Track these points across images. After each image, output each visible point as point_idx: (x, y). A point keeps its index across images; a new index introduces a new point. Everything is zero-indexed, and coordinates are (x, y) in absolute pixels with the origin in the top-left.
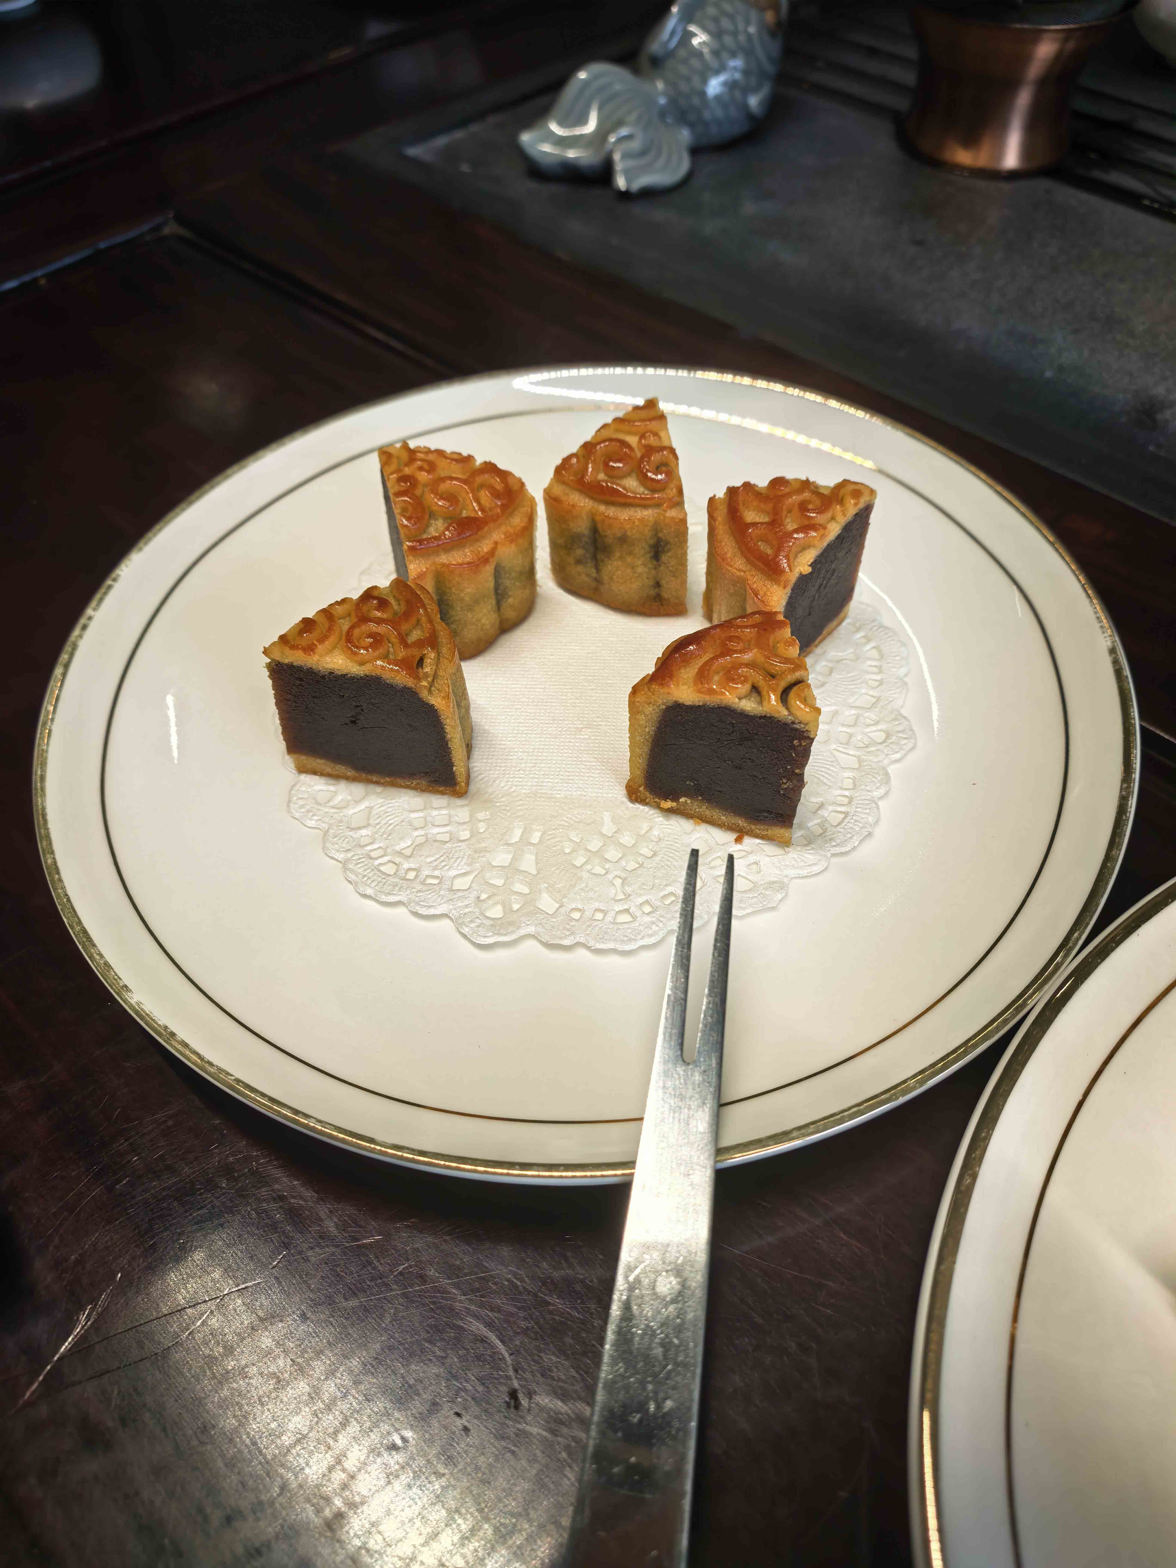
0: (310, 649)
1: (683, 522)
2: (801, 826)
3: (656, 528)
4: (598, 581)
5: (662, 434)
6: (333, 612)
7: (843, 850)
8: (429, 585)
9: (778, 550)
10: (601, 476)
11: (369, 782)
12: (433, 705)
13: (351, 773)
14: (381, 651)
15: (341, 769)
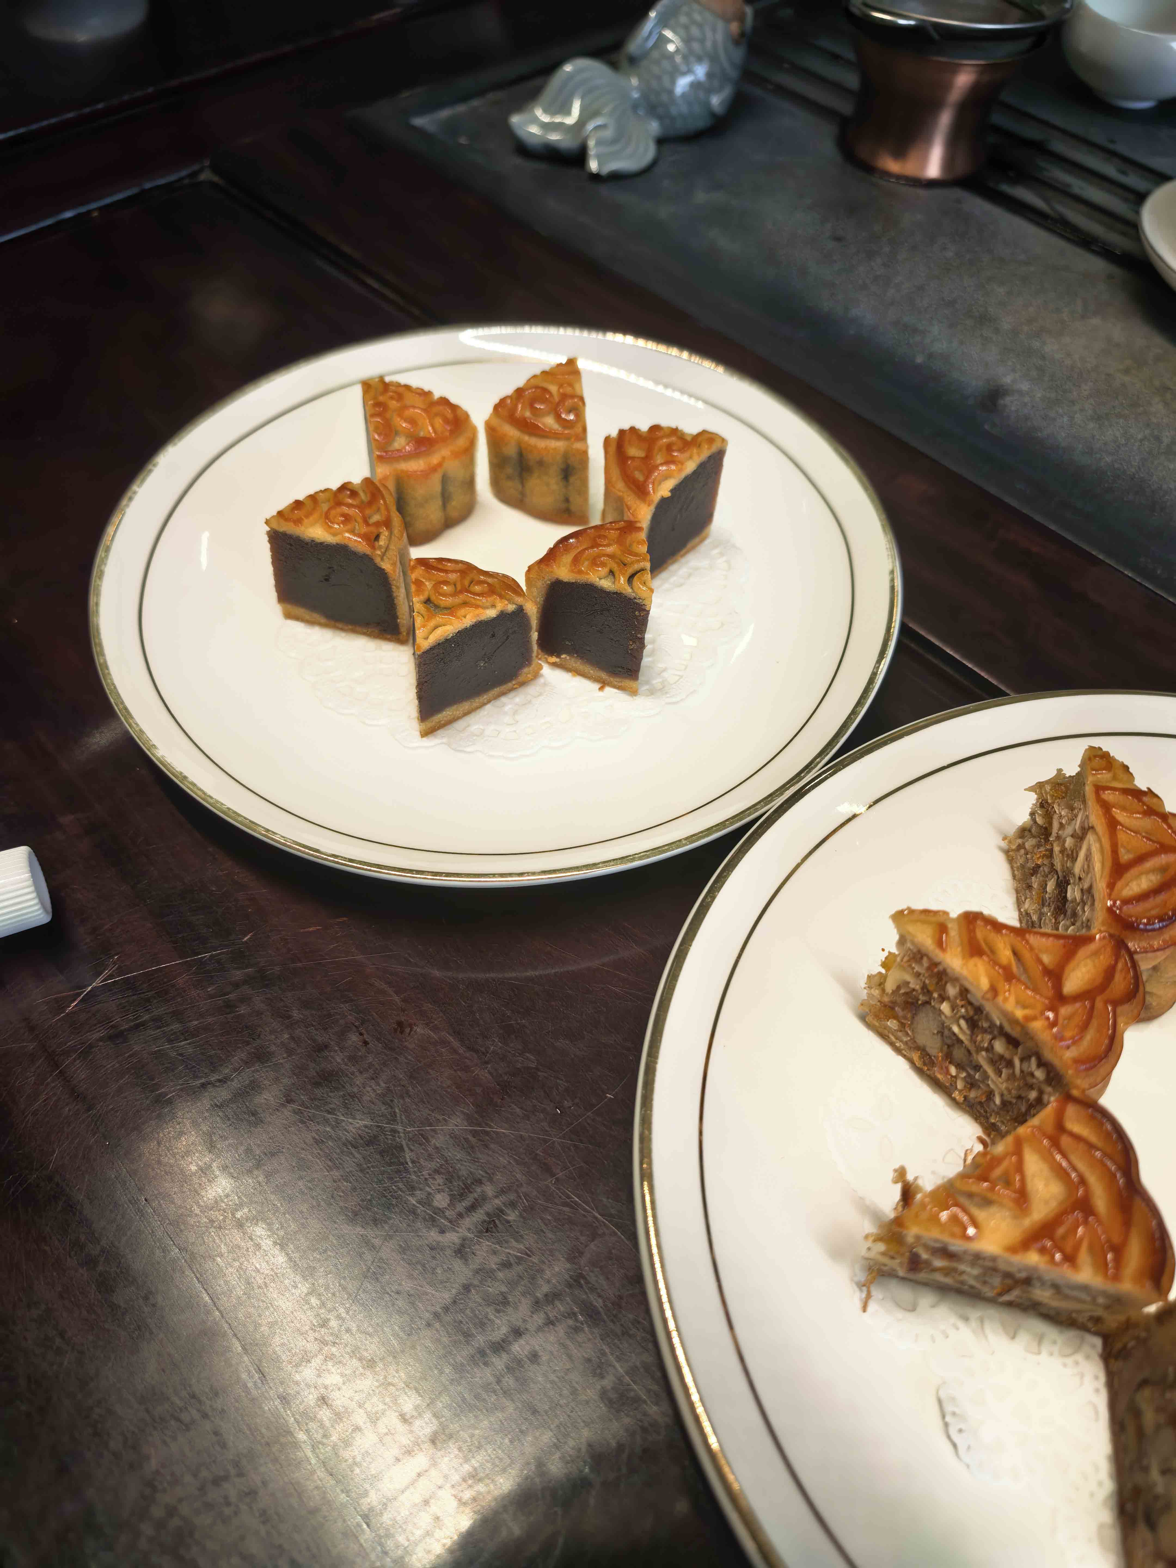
0: (298, 522)
1: (585, 453)
2: (647, 682)
3: (566, 456)
4: (523, 494)
5: (577, 386)
6: (318, 498)
7: (674, 700)
8: (391, 486)
9: (647, 477)
10: (528, 414)
11: (335, 628)
12: (384, 569)
13: (323, 620)
14: (349, 527)
15: (316, 616)
